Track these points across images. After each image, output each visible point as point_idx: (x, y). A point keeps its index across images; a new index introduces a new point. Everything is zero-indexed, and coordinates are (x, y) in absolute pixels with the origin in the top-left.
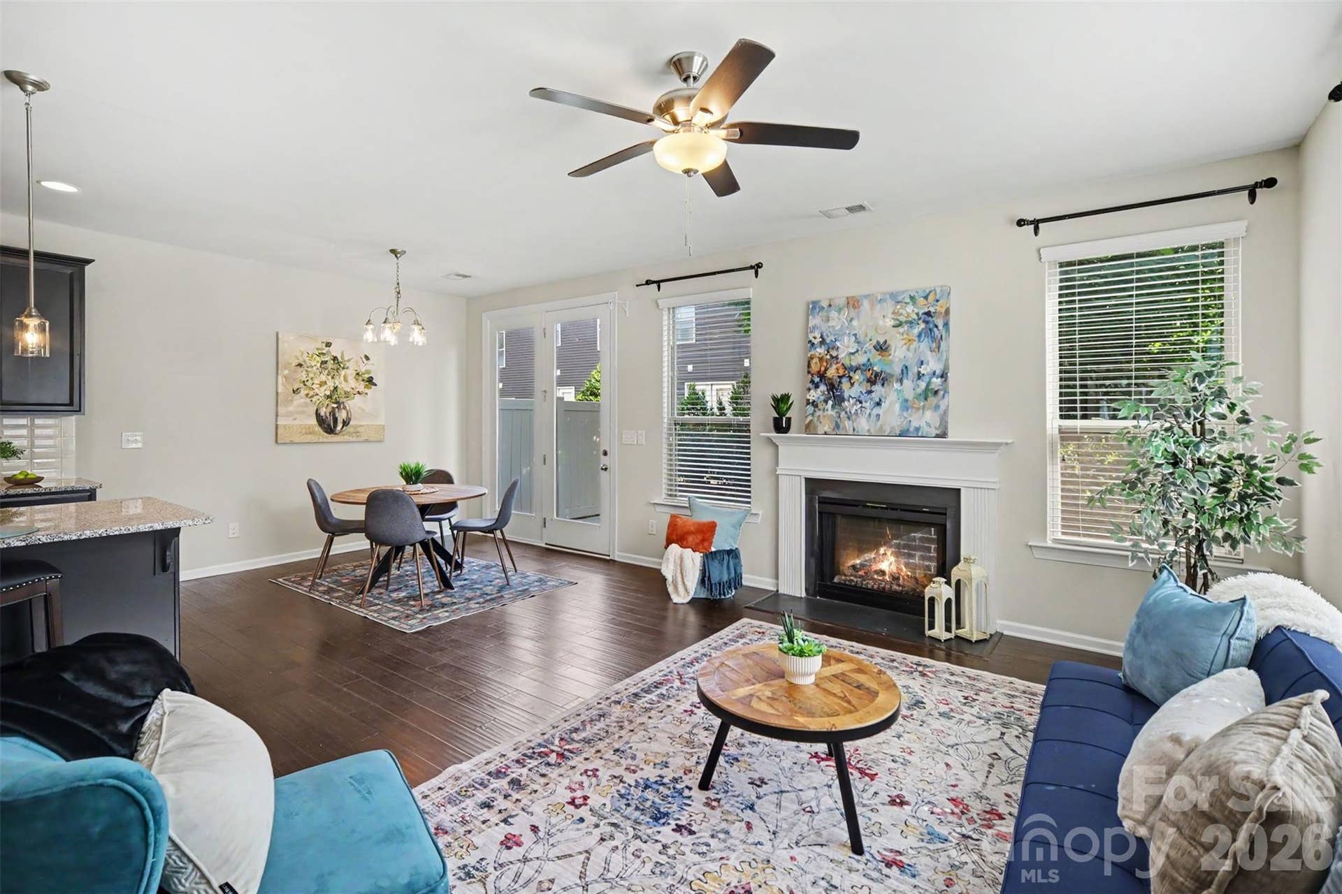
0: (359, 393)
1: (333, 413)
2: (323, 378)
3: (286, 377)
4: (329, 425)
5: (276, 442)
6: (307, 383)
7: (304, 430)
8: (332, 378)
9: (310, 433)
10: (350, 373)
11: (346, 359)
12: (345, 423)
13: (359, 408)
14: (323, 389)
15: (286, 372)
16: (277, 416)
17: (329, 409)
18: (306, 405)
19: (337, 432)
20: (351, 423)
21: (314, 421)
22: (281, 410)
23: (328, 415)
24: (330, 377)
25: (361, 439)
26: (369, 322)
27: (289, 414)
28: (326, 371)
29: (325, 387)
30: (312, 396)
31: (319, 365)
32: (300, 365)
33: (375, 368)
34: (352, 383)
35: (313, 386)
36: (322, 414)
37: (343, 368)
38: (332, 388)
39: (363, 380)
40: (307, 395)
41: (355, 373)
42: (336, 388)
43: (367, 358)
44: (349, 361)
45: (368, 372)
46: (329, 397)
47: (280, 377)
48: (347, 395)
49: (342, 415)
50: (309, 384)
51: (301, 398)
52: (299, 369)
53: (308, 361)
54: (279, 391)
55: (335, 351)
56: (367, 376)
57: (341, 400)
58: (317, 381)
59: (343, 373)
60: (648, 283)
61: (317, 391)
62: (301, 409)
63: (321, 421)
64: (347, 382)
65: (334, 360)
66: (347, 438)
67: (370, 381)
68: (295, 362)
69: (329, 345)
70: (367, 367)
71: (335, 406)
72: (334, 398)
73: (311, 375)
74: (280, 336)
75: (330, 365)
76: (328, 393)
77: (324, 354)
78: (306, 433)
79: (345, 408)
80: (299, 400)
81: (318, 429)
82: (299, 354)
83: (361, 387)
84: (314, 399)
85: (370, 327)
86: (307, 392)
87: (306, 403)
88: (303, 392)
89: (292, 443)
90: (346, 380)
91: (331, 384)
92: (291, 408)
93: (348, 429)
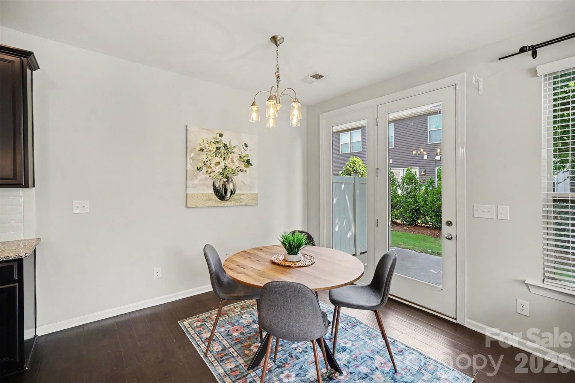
0: (241, 171)
1: (224, 185)
2: (217, 159)
3: (193, 159)
4: (222, 194)
5: (186, 207)
6: (206, 163)
7: (205, 198)
8: (224, 159)
9: (209, 200)
10: (236, 156)
11: (233, 146)
12: (232, 193)
13: (242, 181)
14: (217, 167)
15: (193, 155)
16: (186, 187)
17: (222, 182)
18: (206, 179)
19: (227, 199)
20: (236, 192)
21: (212, 192)
22: (190, 183)
23: (221, 186)
24: (222, 159)
25: (242, 204)
26: (253, 104)
27: (195, 186)
28: (220, 155)
29: (219, 166)
30: (210, 173)
31: (214, 150)
32: (202, 150)
33: (252, 154)
34: (237, 163)
35: (211, 166)
36: (217, 186)
37: (231, 153)
38: (224, 167)
39: (244, 162)
40: (207, 172)
41: (239, 156)
42: (226, 167)
43: (246, 146)
44: (234, 147)
45: (247, 156)
46: (221, 174)
47: (188, 158)
48: (234, 172)
49: (230, 187)
50: (208, 164)
51: (203, 174)
52: (202, 153)
53: (207, 147)
54: (188, 169)
55: (225, 140)
56: (246, 158)
57: (230, 176)
58: (213, 162)
59: (231, 156)
60: (523, 50)
61: (213, 169)
62: (202, 182)
63: (217, 191)
64: (234, 164)
65: (225, 147)
66: (233, 203)
67: (248, 162)
68: (198, 148)
69: (221, 135)
70: (246, 152)
71: (226, 180)
72: (225, 174)
73: (210, 157)
74: (188, 128)
75: (222, 150)
76: (221, 170)
77: (218, 142)
78: (207, 200)
79: (232, 181)
80: (202, 175)
81: (214, 197)
82: (201, 142)
83: (243, 167)
84: (211, 175)
85: (255, 108)
86: (207, 170)
87: (206, 178)
88: (204, 170)
89: (197, 207)
90: (233, 161)
91: (222, 164)
92: (196, 182)
93: (235, 196)
